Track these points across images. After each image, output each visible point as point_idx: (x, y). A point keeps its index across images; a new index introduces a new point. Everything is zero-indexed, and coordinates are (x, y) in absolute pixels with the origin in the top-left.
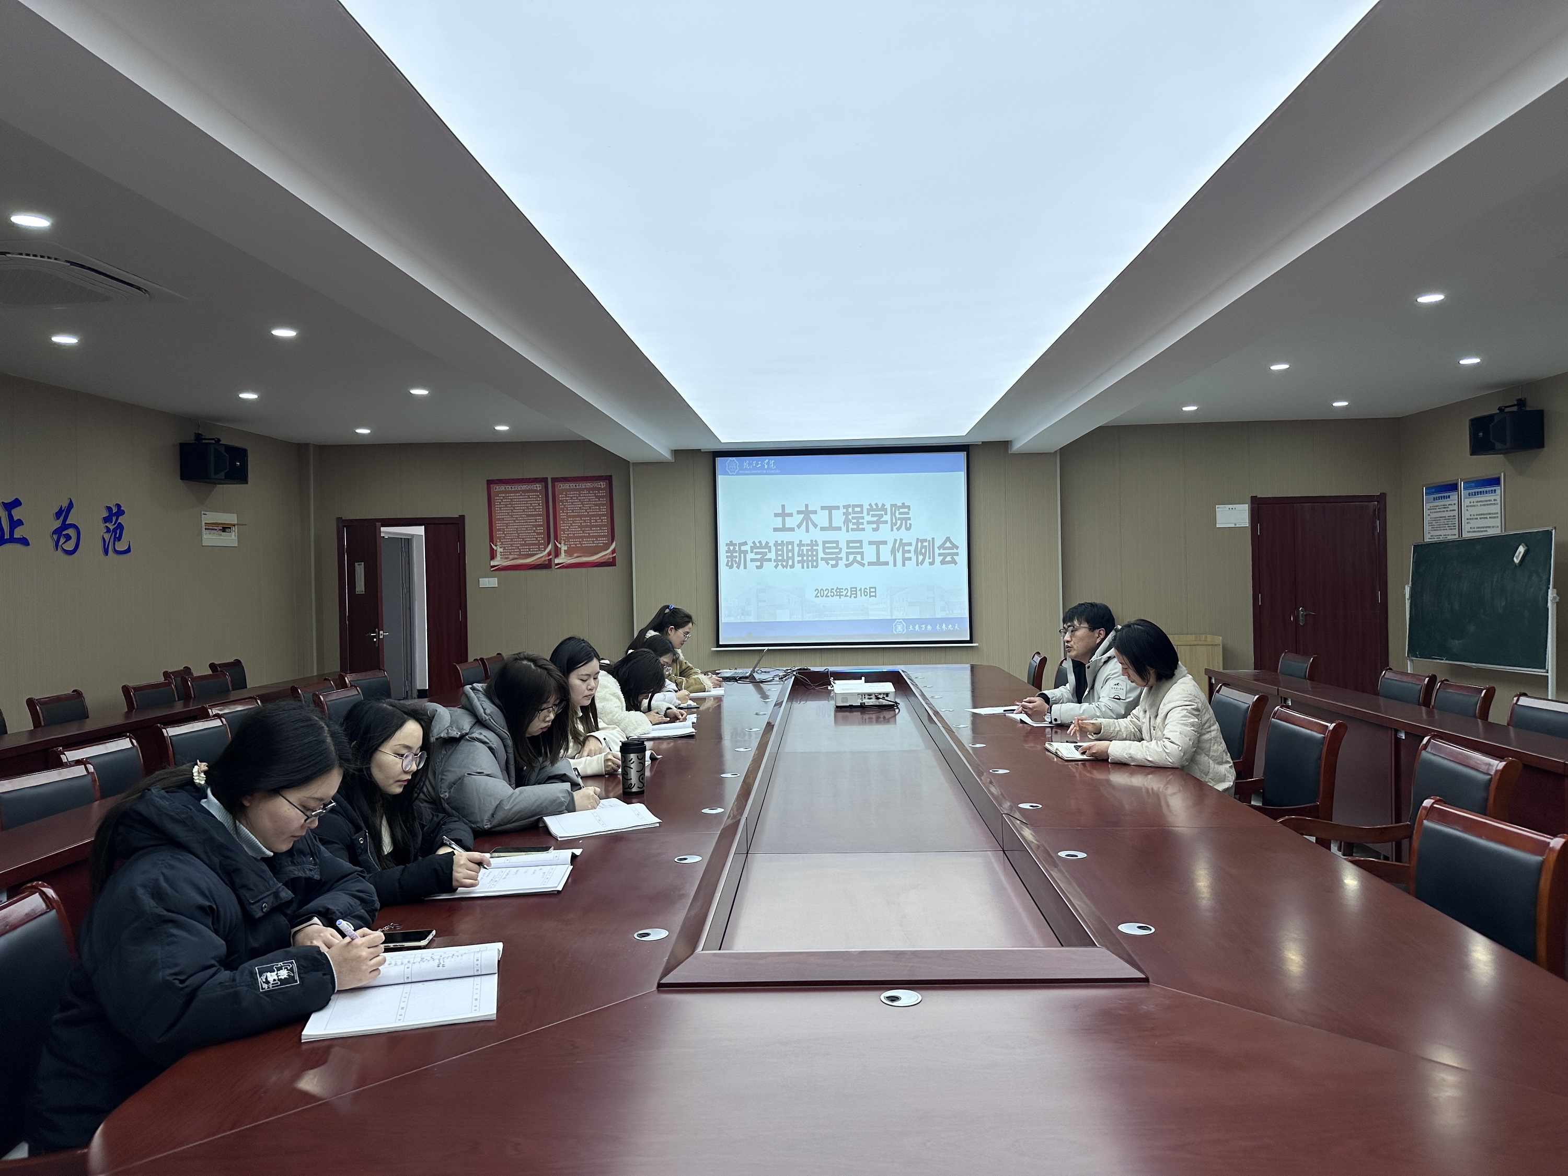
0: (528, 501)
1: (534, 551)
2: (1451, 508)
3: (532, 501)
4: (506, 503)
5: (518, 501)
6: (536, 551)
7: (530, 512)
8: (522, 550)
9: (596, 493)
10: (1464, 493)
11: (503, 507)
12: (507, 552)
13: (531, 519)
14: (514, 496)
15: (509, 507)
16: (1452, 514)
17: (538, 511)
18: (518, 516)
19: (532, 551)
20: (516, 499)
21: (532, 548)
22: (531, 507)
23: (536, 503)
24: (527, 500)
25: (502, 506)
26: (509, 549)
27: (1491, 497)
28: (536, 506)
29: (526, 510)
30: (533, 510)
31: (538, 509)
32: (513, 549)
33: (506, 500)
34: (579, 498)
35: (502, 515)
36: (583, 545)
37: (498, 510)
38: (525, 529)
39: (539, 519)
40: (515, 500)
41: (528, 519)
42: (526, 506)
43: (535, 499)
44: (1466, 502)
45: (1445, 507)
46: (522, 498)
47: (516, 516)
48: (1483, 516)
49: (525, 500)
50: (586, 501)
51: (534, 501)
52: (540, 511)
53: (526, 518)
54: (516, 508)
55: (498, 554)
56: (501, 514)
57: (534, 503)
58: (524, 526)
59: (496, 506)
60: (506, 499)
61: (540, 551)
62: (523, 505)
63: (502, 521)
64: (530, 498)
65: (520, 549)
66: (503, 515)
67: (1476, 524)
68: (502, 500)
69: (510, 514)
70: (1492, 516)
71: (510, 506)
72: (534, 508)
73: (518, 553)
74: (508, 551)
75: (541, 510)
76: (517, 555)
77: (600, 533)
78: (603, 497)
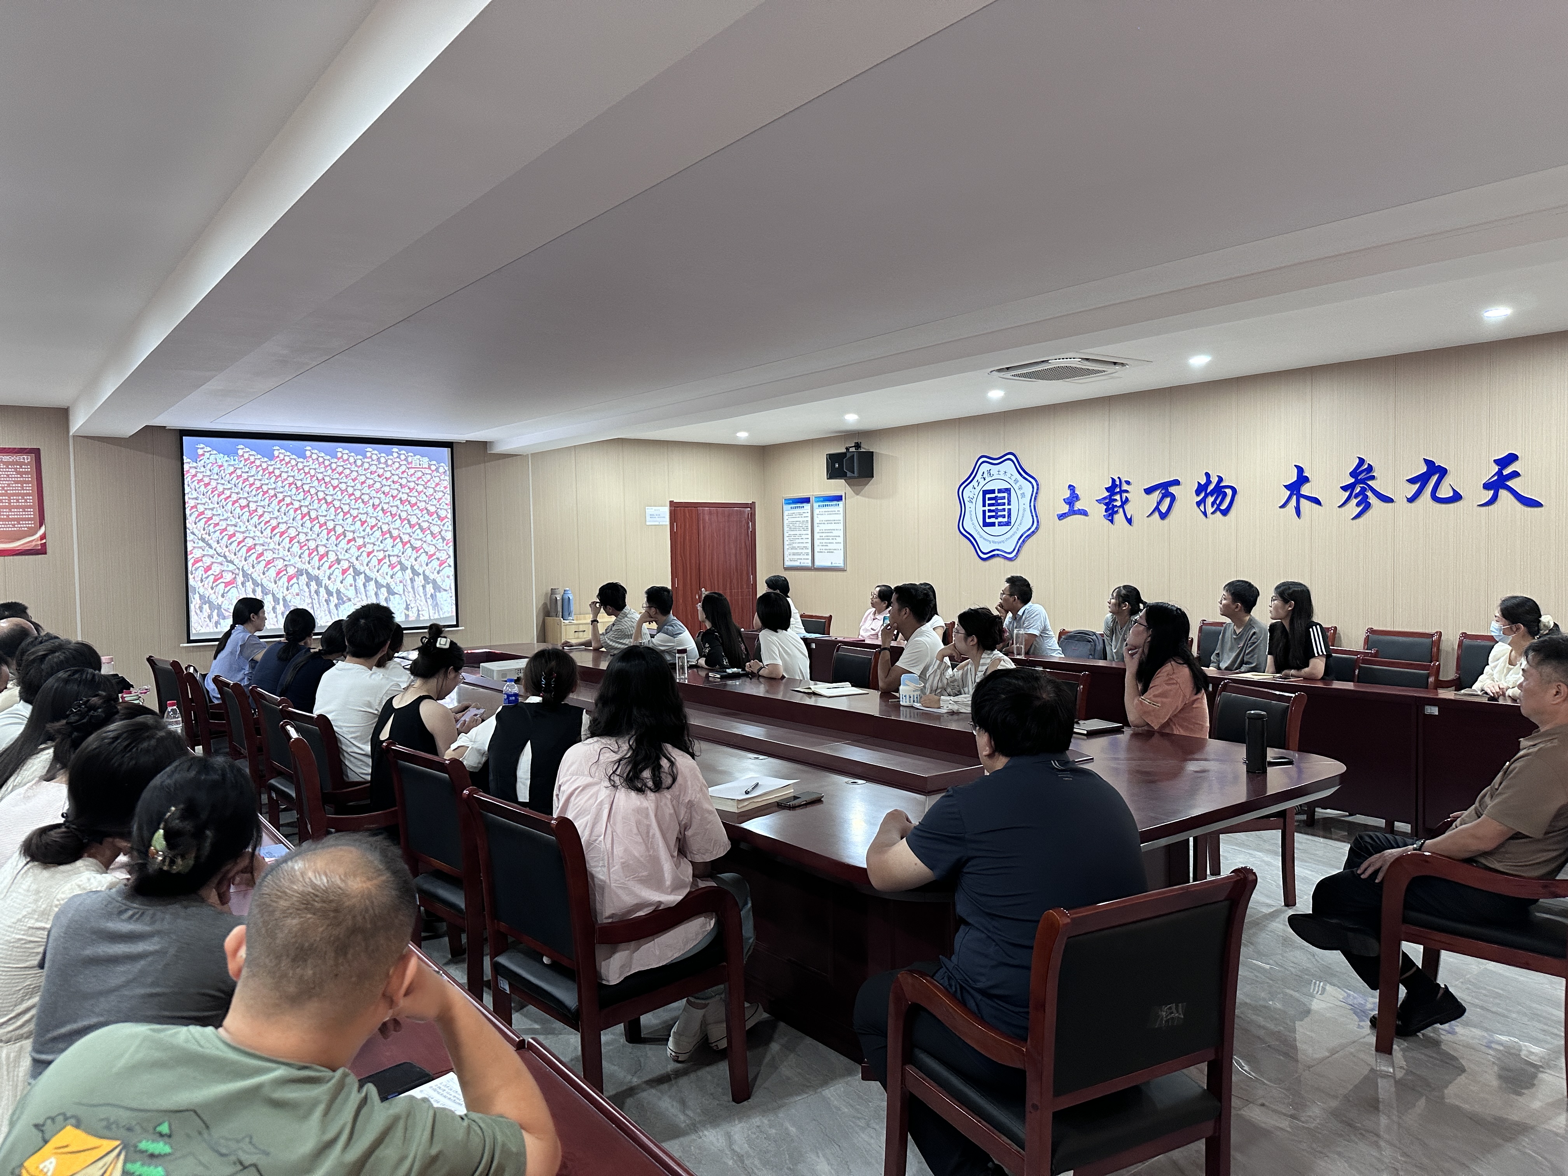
2: (805, 515)
9: (18, 468)
10: (816, 505)
16: (805, 519)
27: (836, 509)
36: (0, 529)
44: (817, 511)
45: (800, 514)
48: (829, 522)
50: (4, 477)
67: (823, 527)
70: (836, 522)
77: (22, 515)
78: (26, 473)
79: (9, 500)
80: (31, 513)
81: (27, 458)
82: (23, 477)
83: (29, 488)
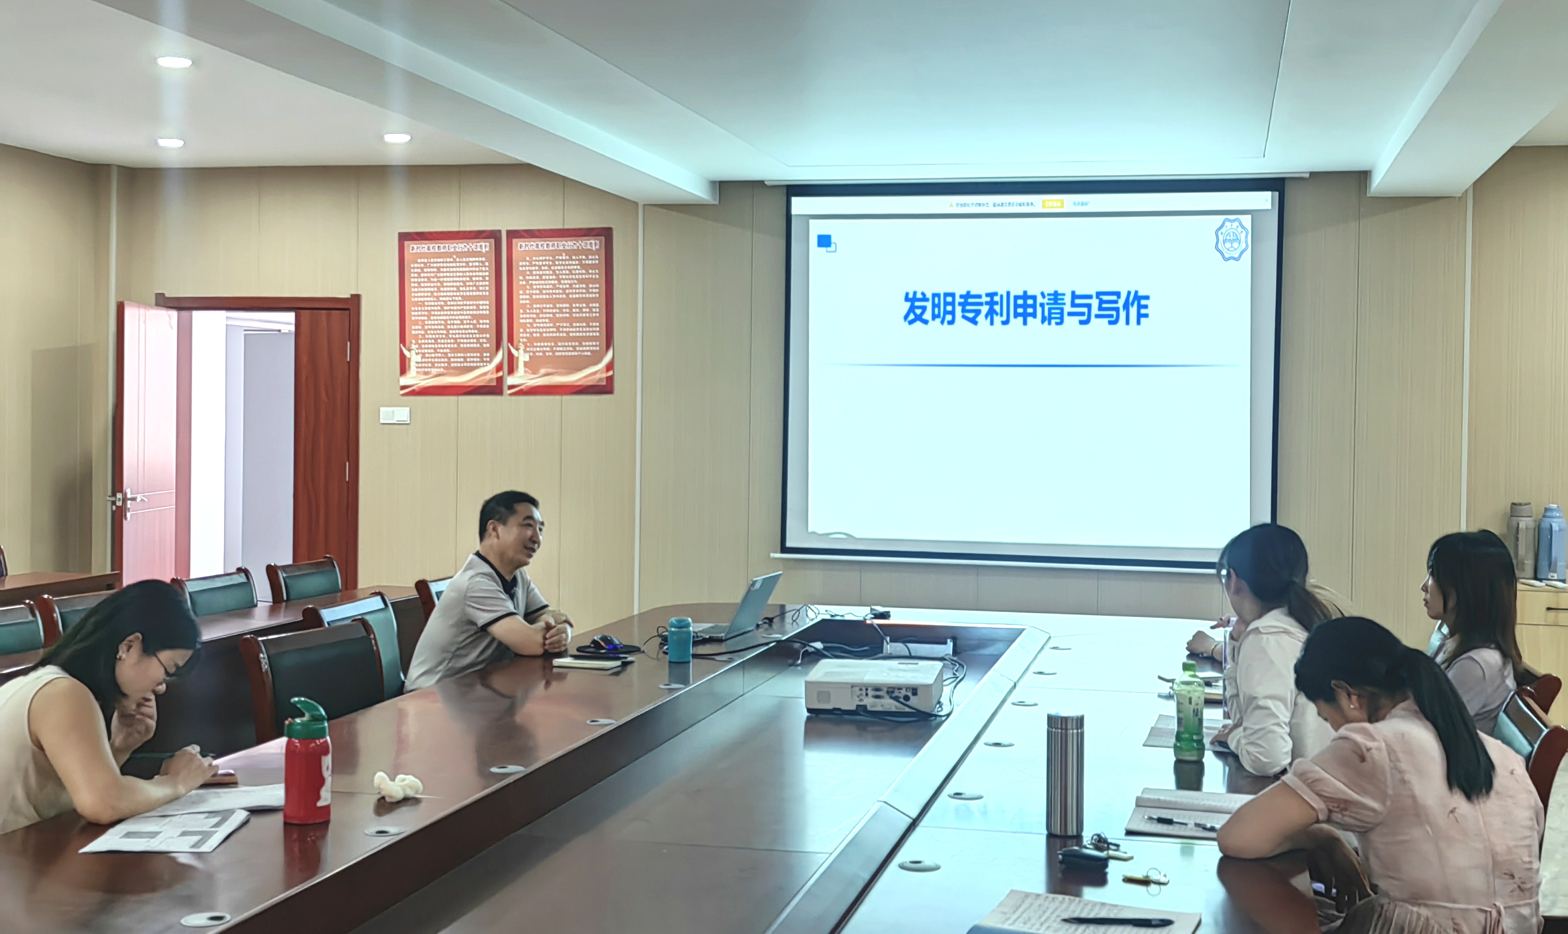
0: (466, 272)
1: (473, 362)
3: (472, 271)
4: (429, 275)
5: (450, 272)
6: (477, 362)
7: (470, 291)
8: (452, 360)
9: (582, 259)
11: (424, 282)
12: (428, 362)
13: (470, 305)
14: (443, 262)
15: (434, 282)
17: (482, 291)
18: (447, 299)
19: (470, 362)
20: (447, 267)
21: (470, 357)
22: (471, 284)
23: (479, 276)
24: (464, 269)
25: (422, 280)
26: (432, 358)
28: (479, 281)
29: (461, 289)
30: (474, 288)
31: (482, 286)
32: (438, 358)
33: (429, 270)
34: (552, 268)
35: (421, 297)
36: (557, 354)
37: (414, 287)
38: (459, 322)
39: (483, 305)
40: (445, 270)
41: (463, 305)
42: (462, 281)
43: (477, 269)
46: (456, 267)
47: (444, 299)
49: (461, 269)
50: (566, 274)
51: (475, 271)
52: (486, 291)
53: (462, 303)
54: (445, 284)
55: (413, 365)
56: (419, 294)
57: (476, 276)
58: (457, 318)
59: (412, 280)
60: (430, 267)
61: (483, 362)
62: (458, 279)
63: (421, 306)
64: (469, 267)
65: (449, 358)
66: (424, 297)
68: (422, 268)
69: (435, 294)
71: (435, 280)
72: (475, 285)
73: (446, 365)
74: (430, 360)
75: (487, 288)
76: (444, 368)
77: (586, 332)
78: (592, 266)
79: (571, 308)
80: (597, 329)
81: (593, 244)
82: (589, 274)
83: (596, 290)
